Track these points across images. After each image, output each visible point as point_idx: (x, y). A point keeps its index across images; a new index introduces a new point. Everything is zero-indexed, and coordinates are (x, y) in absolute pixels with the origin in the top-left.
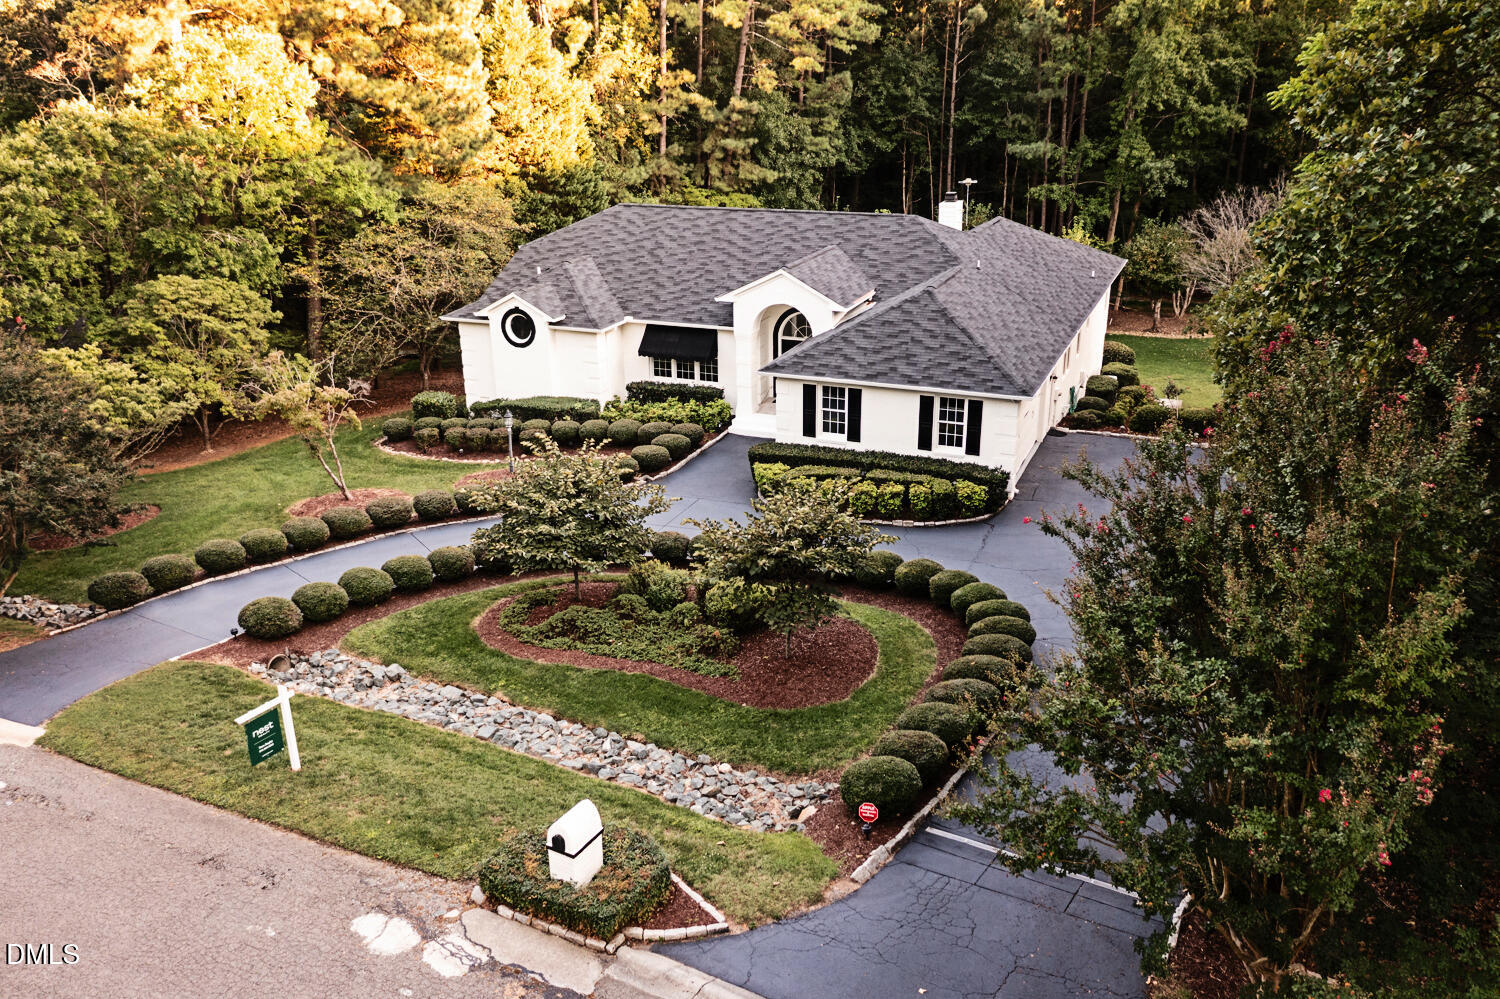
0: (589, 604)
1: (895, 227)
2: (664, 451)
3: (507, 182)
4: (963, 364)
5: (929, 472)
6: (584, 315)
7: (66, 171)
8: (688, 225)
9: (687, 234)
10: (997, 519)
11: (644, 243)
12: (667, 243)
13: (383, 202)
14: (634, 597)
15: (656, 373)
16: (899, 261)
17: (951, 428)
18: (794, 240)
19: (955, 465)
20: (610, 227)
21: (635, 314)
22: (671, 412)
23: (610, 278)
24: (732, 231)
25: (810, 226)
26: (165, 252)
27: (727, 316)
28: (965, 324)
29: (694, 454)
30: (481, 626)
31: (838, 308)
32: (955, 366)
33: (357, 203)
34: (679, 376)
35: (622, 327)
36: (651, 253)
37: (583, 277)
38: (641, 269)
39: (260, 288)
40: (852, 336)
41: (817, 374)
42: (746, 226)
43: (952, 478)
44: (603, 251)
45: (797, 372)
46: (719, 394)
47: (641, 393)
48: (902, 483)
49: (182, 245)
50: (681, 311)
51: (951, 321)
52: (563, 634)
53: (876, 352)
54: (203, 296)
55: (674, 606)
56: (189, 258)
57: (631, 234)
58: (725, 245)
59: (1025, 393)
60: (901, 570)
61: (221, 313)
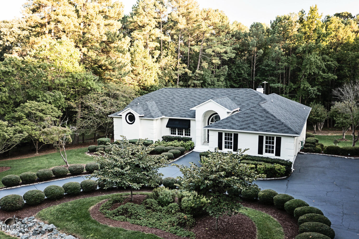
0: (135, 202)
1: (245, 92)
2: (172, 154)
3: (134, 87)
4: (273, 125)
5: (264, 161)
6: (150, 115)
7: (6, 71)
8: (183, 92)
9: (182, 95)
10: (289, 178)
11: (170, 97)
12: (176, 97)
13: (97, 86)
14: (153, 200)
15: (171, 134)
16: (247, 100)
17: (270, 147)
18: (214, 96)
19: (272, 159)
20: (160, 93)
21: (166, 115)
22: (175, 144)
23: (159, 106)
24: (196, 94)
25: (219, 92)
26: (32, 96)
27: (194, 116)
28: (272, 113)
29: (182, 156)
30: (92, 210)
31: (229, 111)
32: (271, 125)
33: (90, 86)
34: (178, 134)
35: (162, 119)
36: (172, 100)
37: (151, 105)
38: (168, 104)
39: (58, 107)
40: (234, 117)
41: (223, 128)
42: (200, 92)
43: (272, 163)
44: (158, 99)
45: (216, 128)
46: (191, 139)
47: (166, 139)
48: (254, 164)
49: (37, 94)
50: (179, 114)
51: (268, 112)
52: (122, 214)
53: (243, 122)
54: (39, 107)
55: (168, 204)
56: (39, 97)
57: (166, 95)
58: (193, 97)
59: (297, 134)
60: (261, 193)
61: (44, 112)
